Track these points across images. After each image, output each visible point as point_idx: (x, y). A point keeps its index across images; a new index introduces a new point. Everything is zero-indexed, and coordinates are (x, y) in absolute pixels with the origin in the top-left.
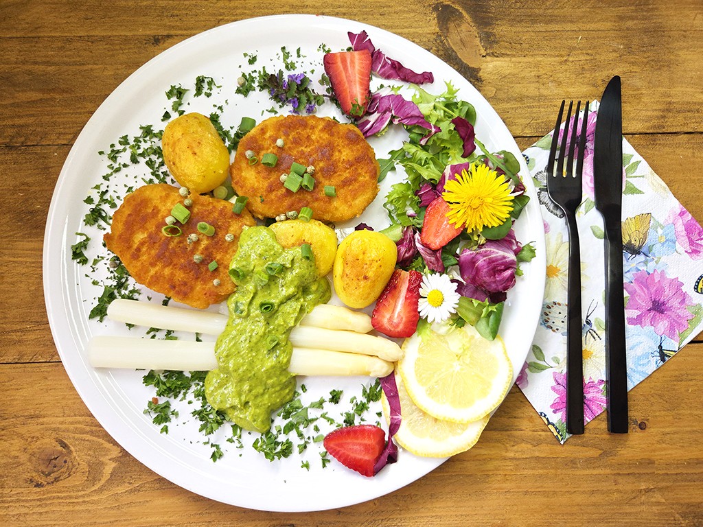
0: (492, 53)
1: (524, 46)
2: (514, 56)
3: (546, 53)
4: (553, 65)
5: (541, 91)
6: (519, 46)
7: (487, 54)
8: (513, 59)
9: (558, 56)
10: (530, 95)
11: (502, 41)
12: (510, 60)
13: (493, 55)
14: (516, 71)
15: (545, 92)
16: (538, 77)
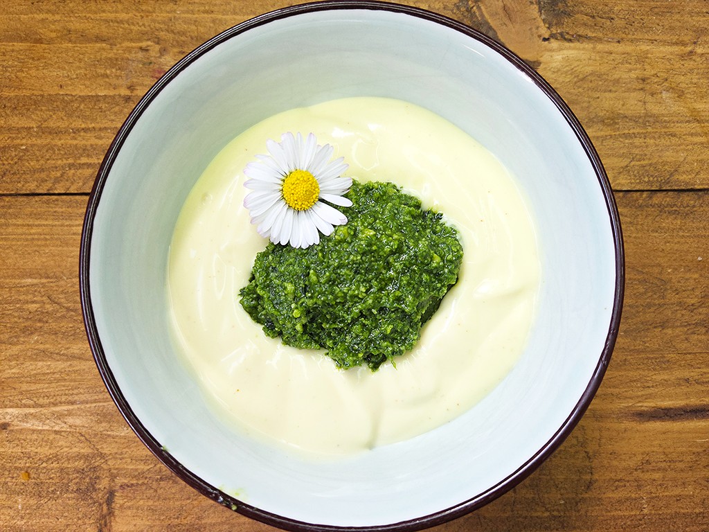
0: (561, 34)
1: (617, 22)
2: (599, 40)
3: (657, 38)
4: (669, 60)
5: (649, 106)
6: (608, 23)
7: (553, 36)
8: (599, 46)
9: (676, 44)
10: (629, 113)
11: (578, 13)
12: (594, 48)
13: (563, 37)
14: (604, 68)
15: (654, 109)
16: (643, 80)
